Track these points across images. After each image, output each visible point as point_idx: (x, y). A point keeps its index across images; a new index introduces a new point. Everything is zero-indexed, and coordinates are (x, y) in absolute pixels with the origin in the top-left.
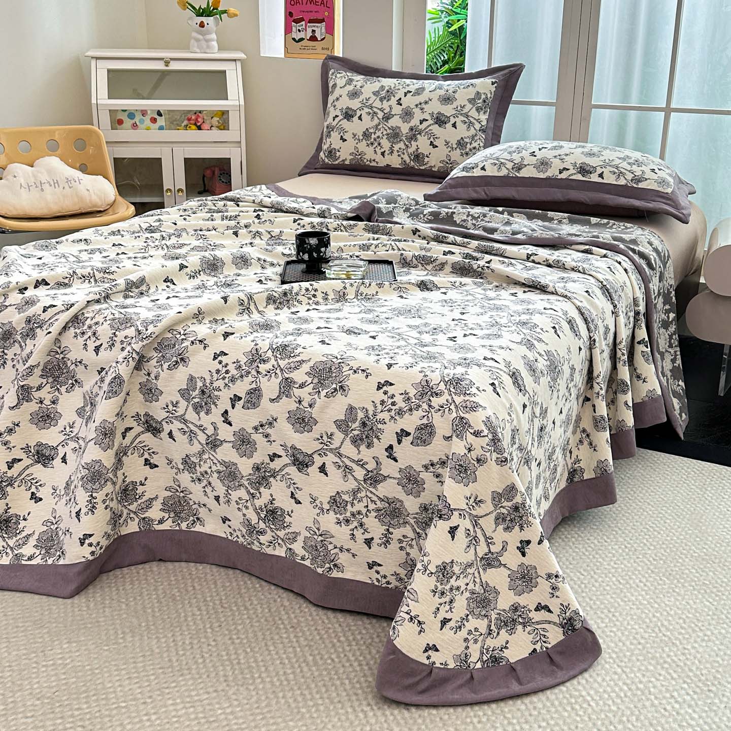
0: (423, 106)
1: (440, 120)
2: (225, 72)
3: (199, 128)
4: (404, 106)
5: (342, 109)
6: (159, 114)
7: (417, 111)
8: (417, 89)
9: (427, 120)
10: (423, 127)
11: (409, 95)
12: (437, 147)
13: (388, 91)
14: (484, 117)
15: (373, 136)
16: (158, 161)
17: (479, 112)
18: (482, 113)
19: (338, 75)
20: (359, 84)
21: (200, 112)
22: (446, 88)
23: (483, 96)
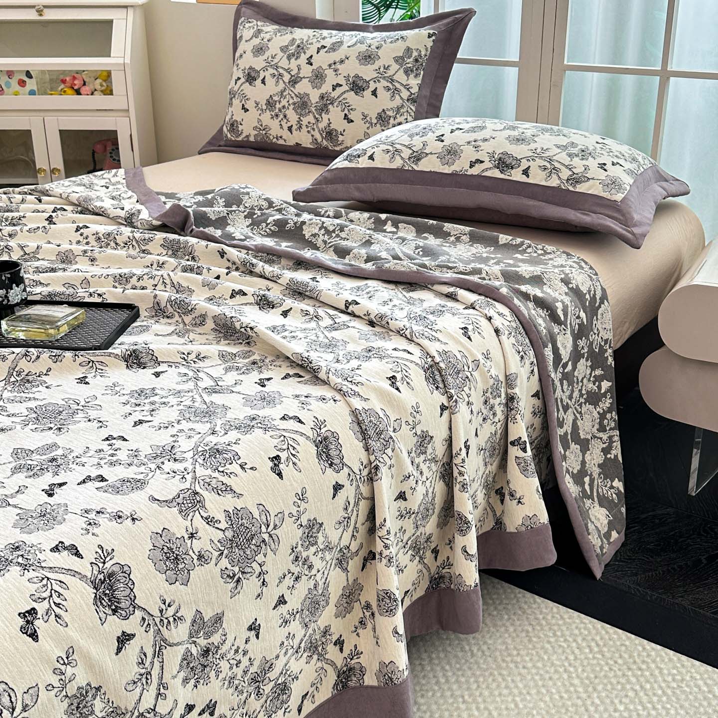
0: (338, 66)
1: (357, 86)
2: (110, 22)
3: (78, 92)
4: (314, 67)
5: (245, 69)
6: (28, 74)
7: (330, 73)
8: (333, 44)
9: (341, 85)
10: (335, 94)
11: (323, 51)
12: (352, 121)
13: (299, 46)
14: (414, 83)
15: (278, 106)
16: (28, 133)
17: (408, 75)
18: (412, 76)
19: (247, 25)
20: (267, 36)
21: (77, 72)
22: (368, 42)
23: (415, 54)
